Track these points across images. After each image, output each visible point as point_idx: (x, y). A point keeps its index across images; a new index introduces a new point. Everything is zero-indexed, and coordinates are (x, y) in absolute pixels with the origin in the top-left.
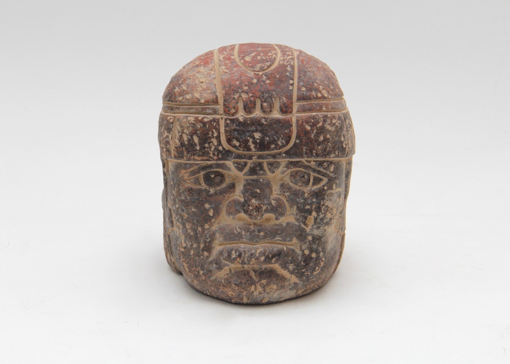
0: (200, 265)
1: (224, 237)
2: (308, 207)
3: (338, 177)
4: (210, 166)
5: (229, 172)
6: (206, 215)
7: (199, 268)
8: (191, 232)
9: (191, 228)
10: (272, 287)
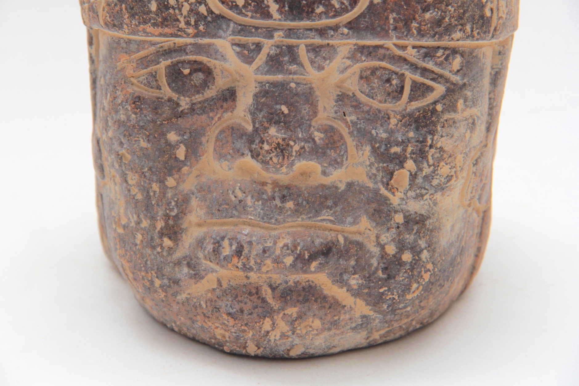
0: (156, 267)
1: (208, 207)
2: (396, 149)
3: (470, 85)
4: (181, 49)
5: (222, 63)
6: (170, 157)
7: (152, 272)
8: (137, 193)
9: (138, 185)
10: (311, 324)
